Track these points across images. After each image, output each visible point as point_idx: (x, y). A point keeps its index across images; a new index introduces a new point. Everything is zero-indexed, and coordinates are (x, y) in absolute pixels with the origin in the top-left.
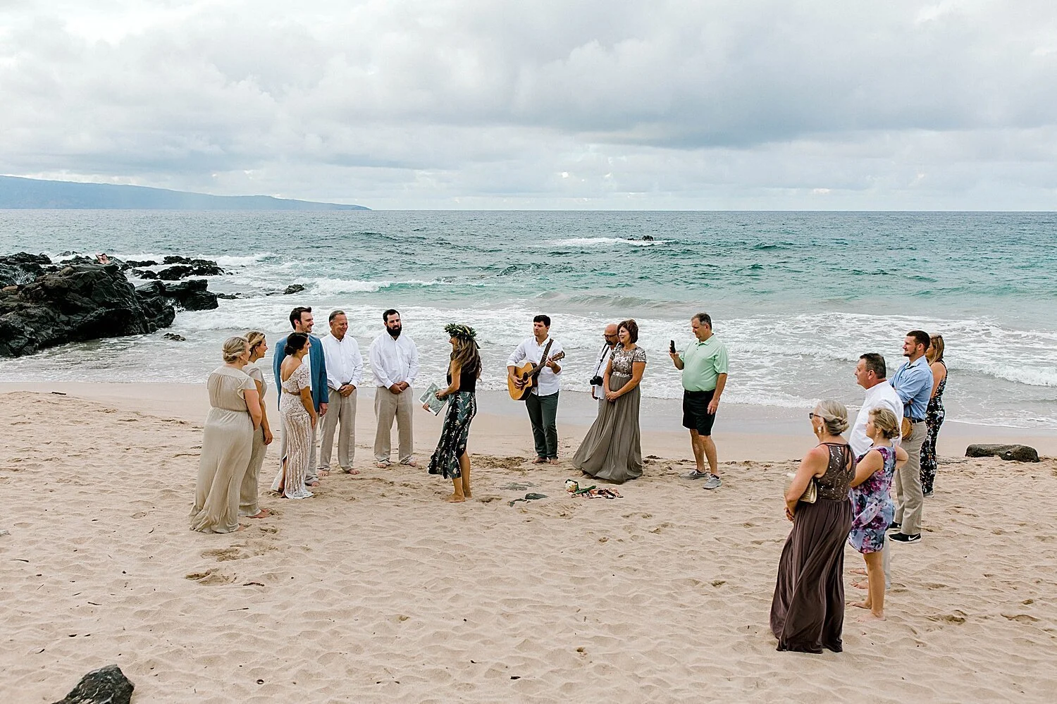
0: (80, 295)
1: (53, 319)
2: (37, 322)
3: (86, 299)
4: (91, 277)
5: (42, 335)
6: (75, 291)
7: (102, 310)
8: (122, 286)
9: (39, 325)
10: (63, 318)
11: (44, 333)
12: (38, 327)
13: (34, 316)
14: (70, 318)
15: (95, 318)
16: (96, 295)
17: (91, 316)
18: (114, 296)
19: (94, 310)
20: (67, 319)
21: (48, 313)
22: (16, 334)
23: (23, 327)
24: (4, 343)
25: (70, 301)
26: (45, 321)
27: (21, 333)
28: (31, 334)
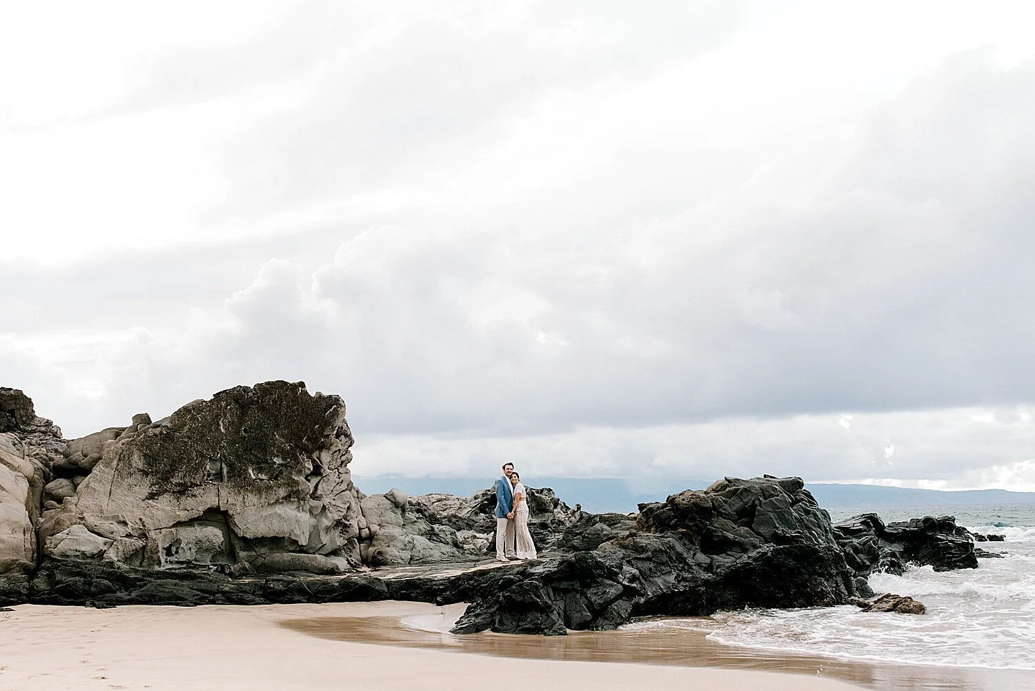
0: (735, 522)
1: (681, 558)
2: (648, 559)
3: (744, 529)
4: (753, 494)
5: (655, 584)
6: (727, 516)
7: (768, 548)
8: (807, 512)
9: (652, 566)
10: (702, 558)
11: (659, 581)
12: (650, 569)
13: (643, 549)
14: (712, 559)
15: (756, 560)
16: (762, 523)
17: (749, 557)
18: (792, 527)
19: (755, 547)
20: (708, 561)
21: (672, 548)
22: (600, 576)
23: (620, 567)
24: (577, 591)
25: (715, 531)
26: (665, 559)
27: (612, 575)
28: (633, 579)
